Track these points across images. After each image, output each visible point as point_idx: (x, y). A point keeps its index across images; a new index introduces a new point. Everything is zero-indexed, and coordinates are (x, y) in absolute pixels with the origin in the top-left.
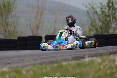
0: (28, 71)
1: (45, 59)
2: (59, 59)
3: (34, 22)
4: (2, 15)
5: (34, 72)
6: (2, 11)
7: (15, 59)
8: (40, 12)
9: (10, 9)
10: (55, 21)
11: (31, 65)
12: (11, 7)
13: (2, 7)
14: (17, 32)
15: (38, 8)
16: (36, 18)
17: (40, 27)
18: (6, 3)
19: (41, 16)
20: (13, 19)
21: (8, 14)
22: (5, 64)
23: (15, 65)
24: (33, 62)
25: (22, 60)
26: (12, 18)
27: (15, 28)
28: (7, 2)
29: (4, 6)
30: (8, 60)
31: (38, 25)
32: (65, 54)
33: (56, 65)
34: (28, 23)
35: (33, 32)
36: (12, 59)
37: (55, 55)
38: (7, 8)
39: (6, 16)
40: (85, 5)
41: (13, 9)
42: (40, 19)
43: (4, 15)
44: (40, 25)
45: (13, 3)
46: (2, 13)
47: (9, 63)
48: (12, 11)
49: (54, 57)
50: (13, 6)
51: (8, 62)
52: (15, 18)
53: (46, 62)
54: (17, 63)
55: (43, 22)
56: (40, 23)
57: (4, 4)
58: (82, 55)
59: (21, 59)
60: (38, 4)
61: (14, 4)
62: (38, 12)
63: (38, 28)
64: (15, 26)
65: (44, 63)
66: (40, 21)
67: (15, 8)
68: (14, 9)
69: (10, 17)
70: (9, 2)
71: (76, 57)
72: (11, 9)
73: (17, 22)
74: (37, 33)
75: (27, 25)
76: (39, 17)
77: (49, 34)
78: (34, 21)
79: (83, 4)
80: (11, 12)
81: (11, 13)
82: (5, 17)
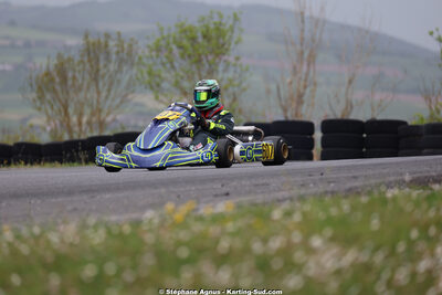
0: (288, 214)
1: (330, 182)
2: (367, 183)
3: (291, 83)
4: (199, 61)
5: (304, 214)
6: (201, 51)
7: (243, 182)
8: (306, 55)
9: (223, 45)
10: (350, 82)
11: (291, 199)
12: (227, 38)
13: (200, 40)
14: (240, 111)
15: (302, 44)
16: (295, 71)
17: (305, 98)
18: (212, 27)
19: (309, 65)
20: (230, 75)
21: (217, 60)
22: (216, 196)
23: (245, 199)
24: (296, 192)
25: (263, 185)
26: (225, 70)
27: (235, 99)
28: (215, 24)
29: (205, 37)
30: (223, 186)
31: (302, 91)
32: (385, 171)
33: (364, 199)
34: (273, 87)
35: (285, 110)
36: (234, 183)
37: (356, 174)
38: (214, 42)
39: (210, 65)
40: (436, 35)
41: (230, 45)
42: (307, 74)
43: (204, 61)
44: (308, 90)
45: (232, 29)
46: (200, 55)
47: (227, 194)
48: (227, 50)
49: (355, 177)
50: (231, 37)
51: (225, 190)
52: (235, 72)
53: (333, 193)
54: (249, 193)
55: (315, 84)
56: (305, 87)
57: (204, 29)
58: (434, 174)
59: (261, 181)
60: (303, 30)
61: (233, 31)
62: (302, 53)
63: (300, 99)
64: (234, 94)
65: (326, 193)
66: (306, 80)
67: (237, 43)
68: (232, 46)
69: (221, 68)
70: (220, 24)
71: (418, 178)
72: (226, 46)
73: (241, 83)
74: (296, 115)
75: (268, 92)
76: (305, 68)
77: (332, 117)
78: (288, 80)
79: (431, 33)
80: (224, 54)
81: (225, 57)
82: (207, 66)
